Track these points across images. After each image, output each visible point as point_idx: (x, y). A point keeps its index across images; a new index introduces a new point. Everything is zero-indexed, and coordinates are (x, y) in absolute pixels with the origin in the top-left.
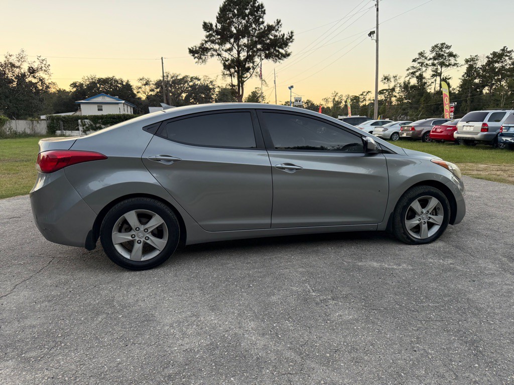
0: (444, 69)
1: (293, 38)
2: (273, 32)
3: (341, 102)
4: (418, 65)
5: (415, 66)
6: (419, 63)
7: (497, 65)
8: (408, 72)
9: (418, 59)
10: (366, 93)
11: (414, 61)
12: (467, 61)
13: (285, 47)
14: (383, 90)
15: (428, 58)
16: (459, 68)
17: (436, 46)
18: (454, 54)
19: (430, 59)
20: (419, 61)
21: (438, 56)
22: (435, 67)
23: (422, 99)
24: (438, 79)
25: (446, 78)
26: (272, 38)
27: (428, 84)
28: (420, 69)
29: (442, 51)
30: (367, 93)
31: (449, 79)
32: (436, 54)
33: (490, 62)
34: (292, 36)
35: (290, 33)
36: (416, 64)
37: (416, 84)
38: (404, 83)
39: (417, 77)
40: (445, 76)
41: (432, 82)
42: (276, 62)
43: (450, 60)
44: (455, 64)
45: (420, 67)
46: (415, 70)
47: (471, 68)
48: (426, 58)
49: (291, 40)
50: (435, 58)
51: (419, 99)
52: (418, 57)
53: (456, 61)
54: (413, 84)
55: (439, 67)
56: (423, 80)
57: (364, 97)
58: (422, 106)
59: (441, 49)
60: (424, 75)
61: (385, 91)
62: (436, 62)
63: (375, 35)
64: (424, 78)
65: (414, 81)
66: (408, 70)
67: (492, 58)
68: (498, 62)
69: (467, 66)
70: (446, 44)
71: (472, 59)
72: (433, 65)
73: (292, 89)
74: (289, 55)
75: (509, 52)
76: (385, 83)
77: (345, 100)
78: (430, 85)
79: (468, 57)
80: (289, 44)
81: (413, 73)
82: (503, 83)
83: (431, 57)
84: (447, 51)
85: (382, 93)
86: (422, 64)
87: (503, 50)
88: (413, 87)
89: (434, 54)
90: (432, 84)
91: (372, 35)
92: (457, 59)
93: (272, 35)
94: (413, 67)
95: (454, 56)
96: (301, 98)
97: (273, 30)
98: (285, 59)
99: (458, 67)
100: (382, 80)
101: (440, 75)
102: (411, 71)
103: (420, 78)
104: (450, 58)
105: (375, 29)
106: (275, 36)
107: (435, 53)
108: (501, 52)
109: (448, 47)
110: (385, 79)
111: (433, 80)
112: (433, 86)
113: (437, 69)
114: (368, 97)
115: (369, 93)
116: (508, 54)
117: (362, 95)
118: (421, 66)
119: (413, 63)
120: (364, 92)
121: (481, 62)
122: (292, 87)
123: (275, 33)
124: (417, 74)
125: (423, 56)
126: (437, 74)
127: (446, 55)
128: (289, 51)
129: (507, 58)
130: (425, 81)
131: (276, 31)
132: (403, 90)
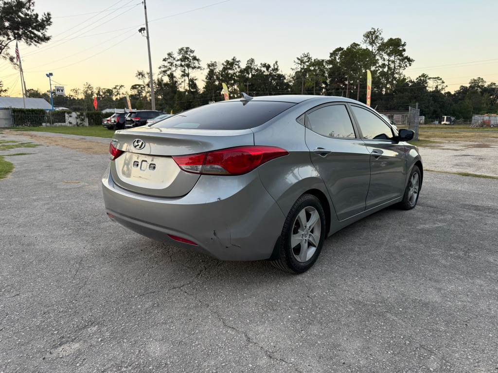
0: (190, 70)
1: (51, 20)
2: (24, 10)
3: (92, 94)
4: (169, 65)
5: (166, 65)
6: (169, 63)
7: (230, 72)
8: (160, 70)
9: (167, 59)
10: (119, 87)
11: (164, 60)
12: (209, 66)
13: (43, 30)
14: (136, 85)
15: (176, 59)
16: (202, 71)
17: (182, 49)
18: (197, 58)
19: (178, 60)
20: (169, 61)
21: (184, 59)
22: (184, 68)
23: (176, 96)
24: (186, 78)
25: (193, 79)
26: (23, 16)
27: (178, 82)
28: (170, 69)
29: (187, 54)
30: (121, 87)
31: (196, 80)
32: (183, 56)
33: (225, 69)
34: (50, 18)
35: (46, 15)
36: (166, 64)
37: (169, 82)
38: (158, 80)
39: (169, 76)
40: (192, 77)
41: (182, 82)
42: (30, 44)
43: (194, 63)
44: (199, 68)
45: (170, 67)
46: (165, 69)
47: (211, 73)
48: (174, 59)
49: (49, 23)
50: (181, 60)
51: (173, 96)
52: (167, 57)
53: (199, 64)
54: (166, 82)
55: (186, 68)
56: (174, 79)
57: (118, 91)
58: (177, 102)
59: (186, 52)
60: (175, 74)
61: (137, 87)
62: (183, 63)
63: (145, 31)
64: (175, 77)
65: (166, 79)
66: (160, 68)
67: (226, 66)
68: (231, 69)
69: (209, 70)
70: (190, 48)
71: (213, 65)
72: (181, 65)
73: (51, 77)
74: (48, 39)
75: (238, 62)
76: (139, 78)
77: (97, 92)
78: (180, 84)
79: (209, 63)
80: (47, 27)
81: (165, 72)
82: (236, 87)
83: (179, 59)
84: (192, 55)
85: (136, 88)
86: (172, 64)
87: (233, 59)
88: (166, 84)
89: (180, 57)
90: (182, 83)
91: (142, 31)
92: (200, 63)
93: (22, 13)
94: (164, 66)
95: (198, 60)
96: (63, 87)
97: (24, 8)
98: (43, 43)
99: (201, 69)
100: (137, 76)
101: (188, 75)
102: (163, 69)
103: (171, 76)
104: (195, 61)
105: (145, 26)
106: (26, 15)
107: (181, 55)
108: (232, 61)
109: (192, 52)
110: (139, 75)
111: (183, 80)
112: (183, 85)
113: (185, 70)
114: (121, 91)
115: (123, 88)
116: (237, 64)
117: (115, 88)
118: (171, 65)
119: (164, 62)
120: (117, 86)
121: (219, 69)
122: (51, 74)
123: (26, 11)
124: (169, 73)
125: (171, 57)
126: (185, 75)
127: (190, 58)
128: (47, 34)
129: (237, 66)
130: (176, 80)
131: (27, 9)
132: (157, 86)
